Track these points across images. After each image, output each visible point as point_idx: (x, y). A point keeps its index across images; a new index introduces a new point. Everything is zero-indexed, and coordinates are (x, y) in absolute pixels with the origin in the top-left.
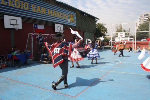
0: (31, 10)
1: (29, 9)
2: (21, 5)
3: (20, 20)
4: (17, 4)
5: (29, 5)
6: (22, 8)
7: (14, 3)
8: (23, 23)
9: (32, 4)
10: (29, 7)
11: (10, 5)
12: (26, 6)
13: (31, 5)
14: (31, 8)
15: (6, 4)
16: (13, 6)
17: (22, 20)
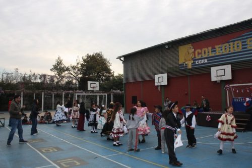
0: (246, 48)
1: (243, 48)
2: (230, 48)
3: (228, 68)
4: (225, 49)
5: (243, 42)
6: (232, 51)
7: (221, 50)
8: (233, 71)
9: (247, 40)
10: (243, 45)
11: (217, 54)
12: (238, 46)
13: (246, 42)
14: (246, 45)
15: (213, 55)
16: (220, 54)
17: (232, 67)
